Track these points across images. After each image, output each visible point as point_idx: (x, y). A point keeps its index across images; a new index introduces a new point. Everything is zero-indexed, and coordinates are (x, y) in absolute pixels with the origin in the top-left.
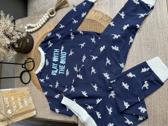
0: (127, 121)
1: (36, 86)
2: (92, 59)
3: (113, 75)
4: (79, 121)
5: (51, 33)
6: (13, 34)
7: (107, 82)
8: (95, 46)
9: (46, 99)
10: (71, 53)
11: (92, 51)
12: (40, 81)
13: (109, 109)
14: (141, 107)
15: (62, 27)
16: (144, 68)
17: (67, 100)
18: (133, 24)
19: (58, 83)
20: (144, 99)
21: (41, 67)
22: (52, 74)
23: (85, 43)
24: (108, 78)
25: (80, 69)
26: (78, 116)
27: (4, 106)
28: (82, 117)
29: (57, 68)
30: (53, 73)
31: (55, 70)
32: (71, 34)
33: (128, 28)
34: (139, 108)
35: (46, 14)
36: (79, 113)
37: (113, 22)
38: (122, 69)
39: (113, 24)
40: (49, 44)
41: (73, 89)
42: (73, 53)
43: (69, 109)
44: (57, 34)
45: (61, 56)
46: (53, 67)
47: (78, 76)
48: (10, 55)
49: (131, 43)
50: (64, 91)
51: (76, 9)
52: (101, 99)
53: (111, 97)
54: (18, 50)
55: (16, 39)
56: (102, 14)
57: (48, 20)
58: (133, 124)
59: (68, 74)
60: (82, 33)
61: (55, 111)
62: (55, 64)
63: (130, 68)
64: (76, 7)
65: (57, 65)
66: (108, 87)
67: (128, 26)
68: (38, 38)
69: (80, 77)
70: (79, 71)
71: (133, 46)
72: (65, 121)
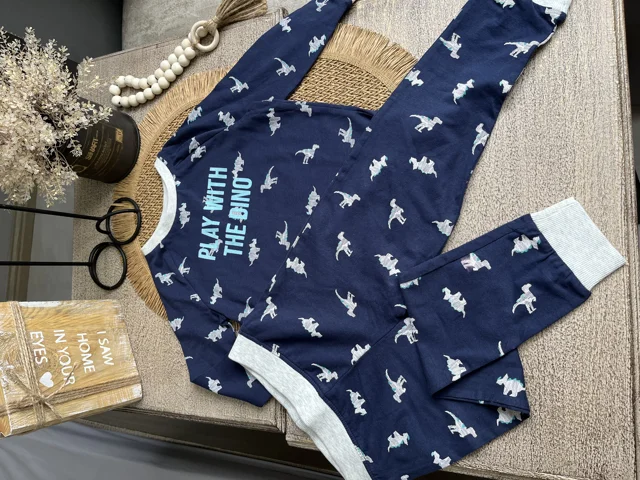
0: (454, 424)
1: (143, 298)
2: (342, 205)
3: (411, 262)
4: (289, 424)
5: (200, 109)
6: (67, 109)
7: (392, 284)
8: (353, 158)
9: (176, 346)
10: (269, 182)
11: (343, 175)
12: (157, 281)
13: (394, 383)
14: (506, 376)
15: (239, 87)
16: (521, 239)
17: (251, 349)
18: (486, 79)
19: (220, 289)
20: (516, 349)
21: (161, 232)
22: (200, 256)
23: (318, 147)
24: (394, 271)
25: (297, 239)
26: (286, 406)
27: (27, 359)
28: (298, 408)
29: (217, 234)
30: (204, 253)
31: (212, 241)
32: (271, 115)
33: (469, 91)
34: (500, 382)
35: (186, 41)
36: (290, 396)
37: (418, 72)
38: (445, 239)
39: (419, 78)
40: (191, 148)
41: (271, 310)
42: (274, 180)
43: (256, 381)
44: (221, 113)
45: (233, 191)
46: (204, 232)
47: (289, 263)
48: (54, 183)
49: (481, 148)
50: (241, 316)
51: (289, 25)
52: (368, 347)
53: (404, 338)
54: (85, 168)
55: (78, 126)
56: (382, 43)
57: (190, 65)
58: (475, 435)
59: (257, 256)
60: (310, 111)
61: (206, 386)
62: (212, 220)
63: (474, 237)
64: (290, 16)
65: (218, 223)
66: (391, 305)
67: (471, 86)
68: (155, 128)
69: (297, 266)
70: (294, 245)
71: (487, 158)
72: (242, 423)
